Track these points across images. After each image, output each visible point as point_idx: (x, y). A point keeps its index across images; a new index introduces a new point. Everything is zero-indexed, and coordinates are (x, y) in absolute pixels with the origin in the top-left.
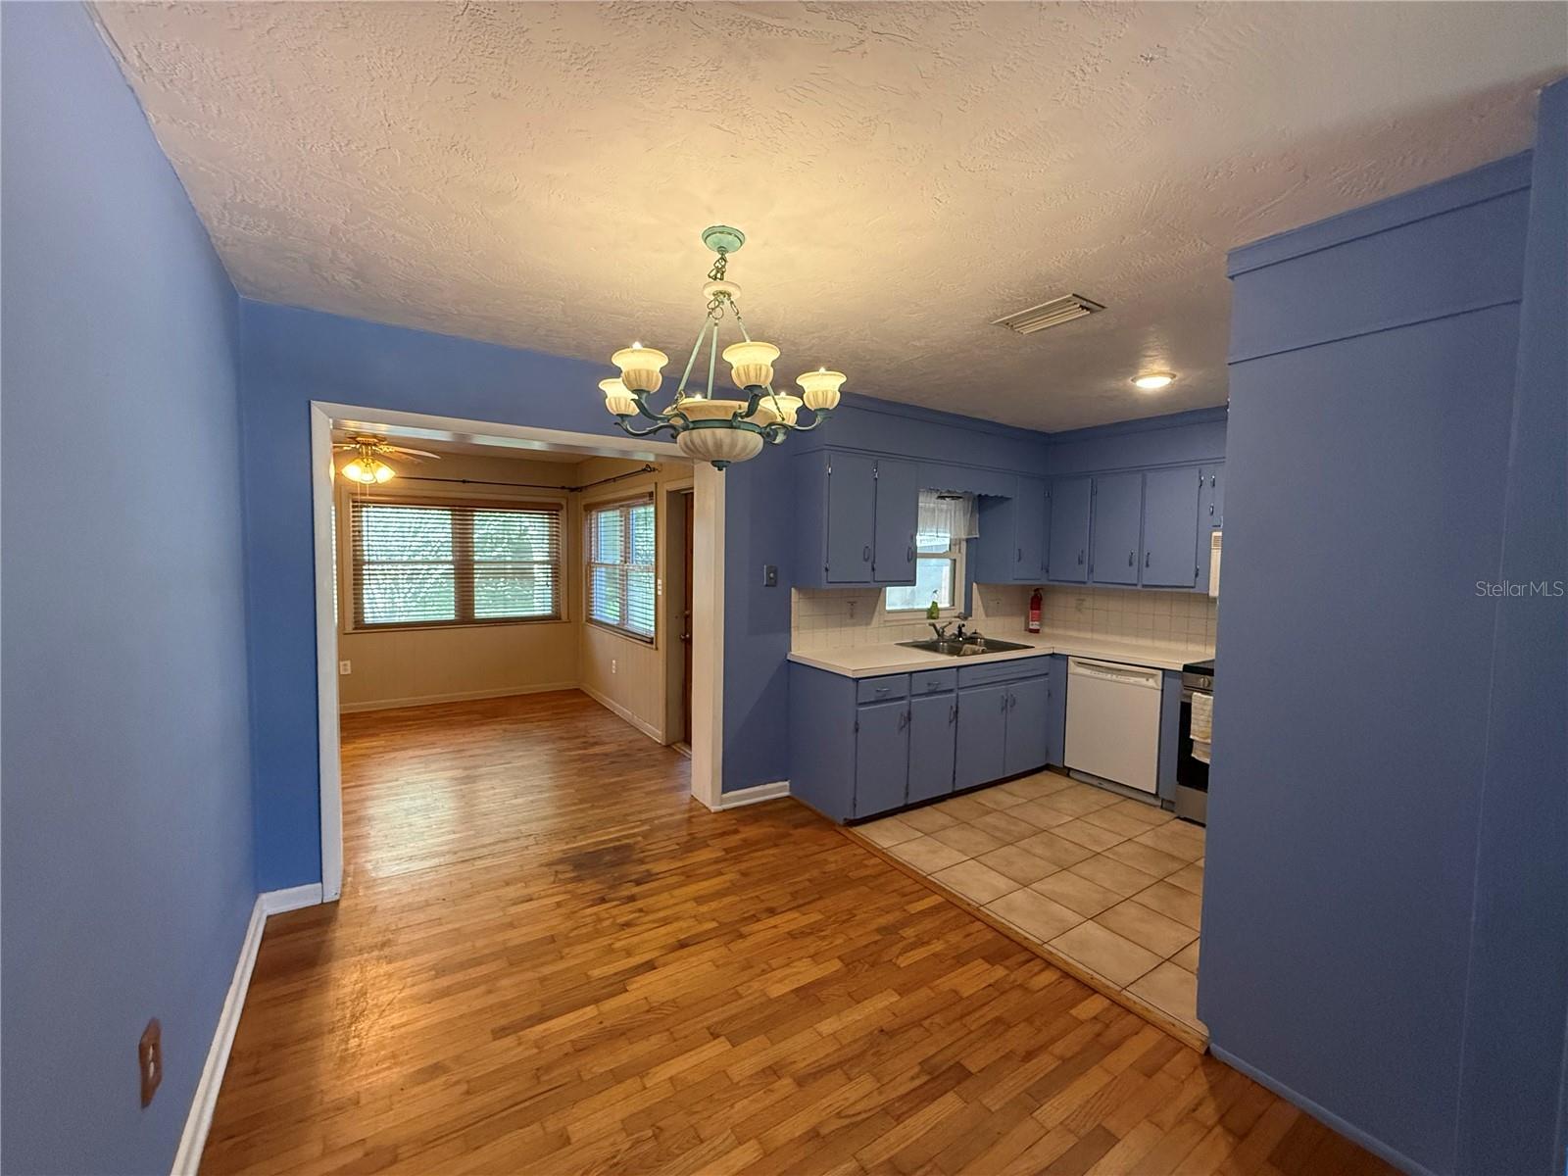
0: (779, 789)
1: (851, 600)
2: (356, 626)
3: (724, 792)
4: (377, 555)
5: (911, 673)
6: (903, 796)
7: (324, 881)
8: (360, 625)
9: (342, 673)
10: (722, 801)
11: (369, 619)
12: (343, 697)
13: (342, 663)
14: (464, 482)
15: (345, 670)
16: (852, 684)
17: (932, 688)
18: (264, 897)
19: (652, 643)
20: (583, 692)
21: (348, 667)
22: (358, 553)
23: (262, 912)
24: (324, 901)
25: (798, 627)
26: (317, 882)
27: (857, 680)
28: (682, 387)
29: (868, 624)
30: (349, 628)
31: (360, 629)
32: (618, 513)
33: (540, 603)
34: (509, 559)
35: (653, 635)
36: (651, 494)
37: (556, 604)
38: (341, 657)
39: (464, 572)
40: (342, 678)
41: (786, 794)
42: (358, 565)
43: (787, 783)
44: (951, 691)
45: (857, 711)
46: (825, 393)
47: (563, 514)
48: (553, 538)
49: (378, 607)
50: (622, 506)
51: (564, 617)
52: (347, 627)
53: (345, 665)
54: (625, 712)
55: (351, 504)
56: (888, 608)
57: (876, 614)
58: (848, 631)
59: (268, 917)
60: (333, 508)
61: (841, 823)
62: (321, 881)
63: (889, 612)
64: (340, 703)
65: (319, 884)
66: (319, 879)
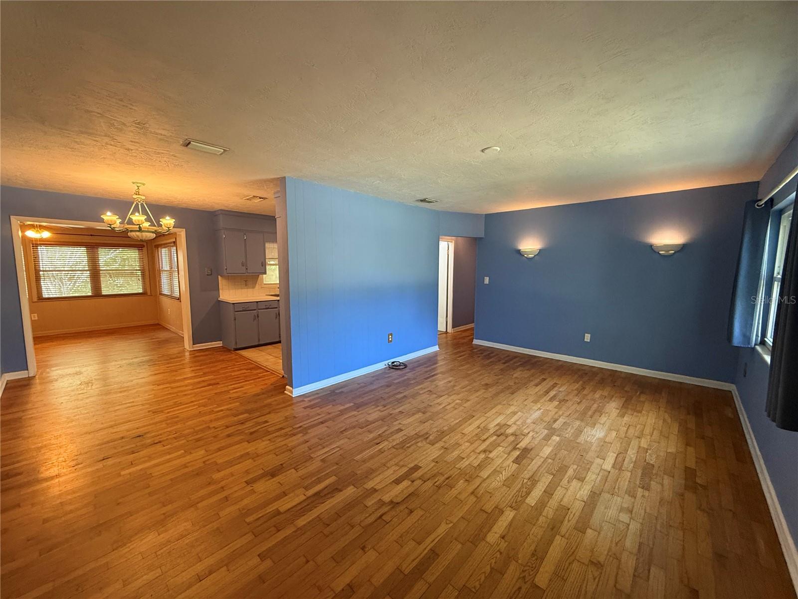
0: (219, 344)
1: (246, 280)
2: (39, 299)
3: (193, 344)
4: (49, 268)
5: (257, 302)
6: (257, 341)
7: (29, 369)
8: (41, 298)
9: (33, 319)
10: (193, 347)
11: (45, 295)
12: (34, 329)
13: (32, 315)
14: (91, 235)
15: (34, 317)
16: (232, 305)
17: (267, 307)
18: (6, 374)
19: (178, 300)
20: (160, 325)
21: (35, 317)
22: (37, 267)
23: (5, 379)
24: (30, 376)
25: (222, 289)
26: (26, 370)
27: (234, 304)
28: (126, 222)
29: (254, 287)
30: (35, 299)
31: (41, 300)
32: (167, 249)
33: (135, 286)
34: (120, 269)
35: (179, 297)
36: (174, 242)
37: (144, 288)
38: (32, 312)
39: (95, 275)
40: (33, 322)
41: (222, 345)
42: (37, 271)
43: (221, 342)
44: (276, 308)
45: (235, 314)
46: (170, 224)
47: (145, 249)
48: (141, 259)
49: (49, 289)
50: (168, 246)
51: (149, 293)
52: (33, 299)
53: (34, 316)
54: (173, 329)
55: (31, 245)
56: (264, 283)
57: (257, 285)
58: (245, 291)
59: (7, 381)
60: (22, 247)
61: (233, 349)
62: (28, 370)
63: (265, 284)
64: (33, 332)
65: (26, 371)
66: (26, 369)
